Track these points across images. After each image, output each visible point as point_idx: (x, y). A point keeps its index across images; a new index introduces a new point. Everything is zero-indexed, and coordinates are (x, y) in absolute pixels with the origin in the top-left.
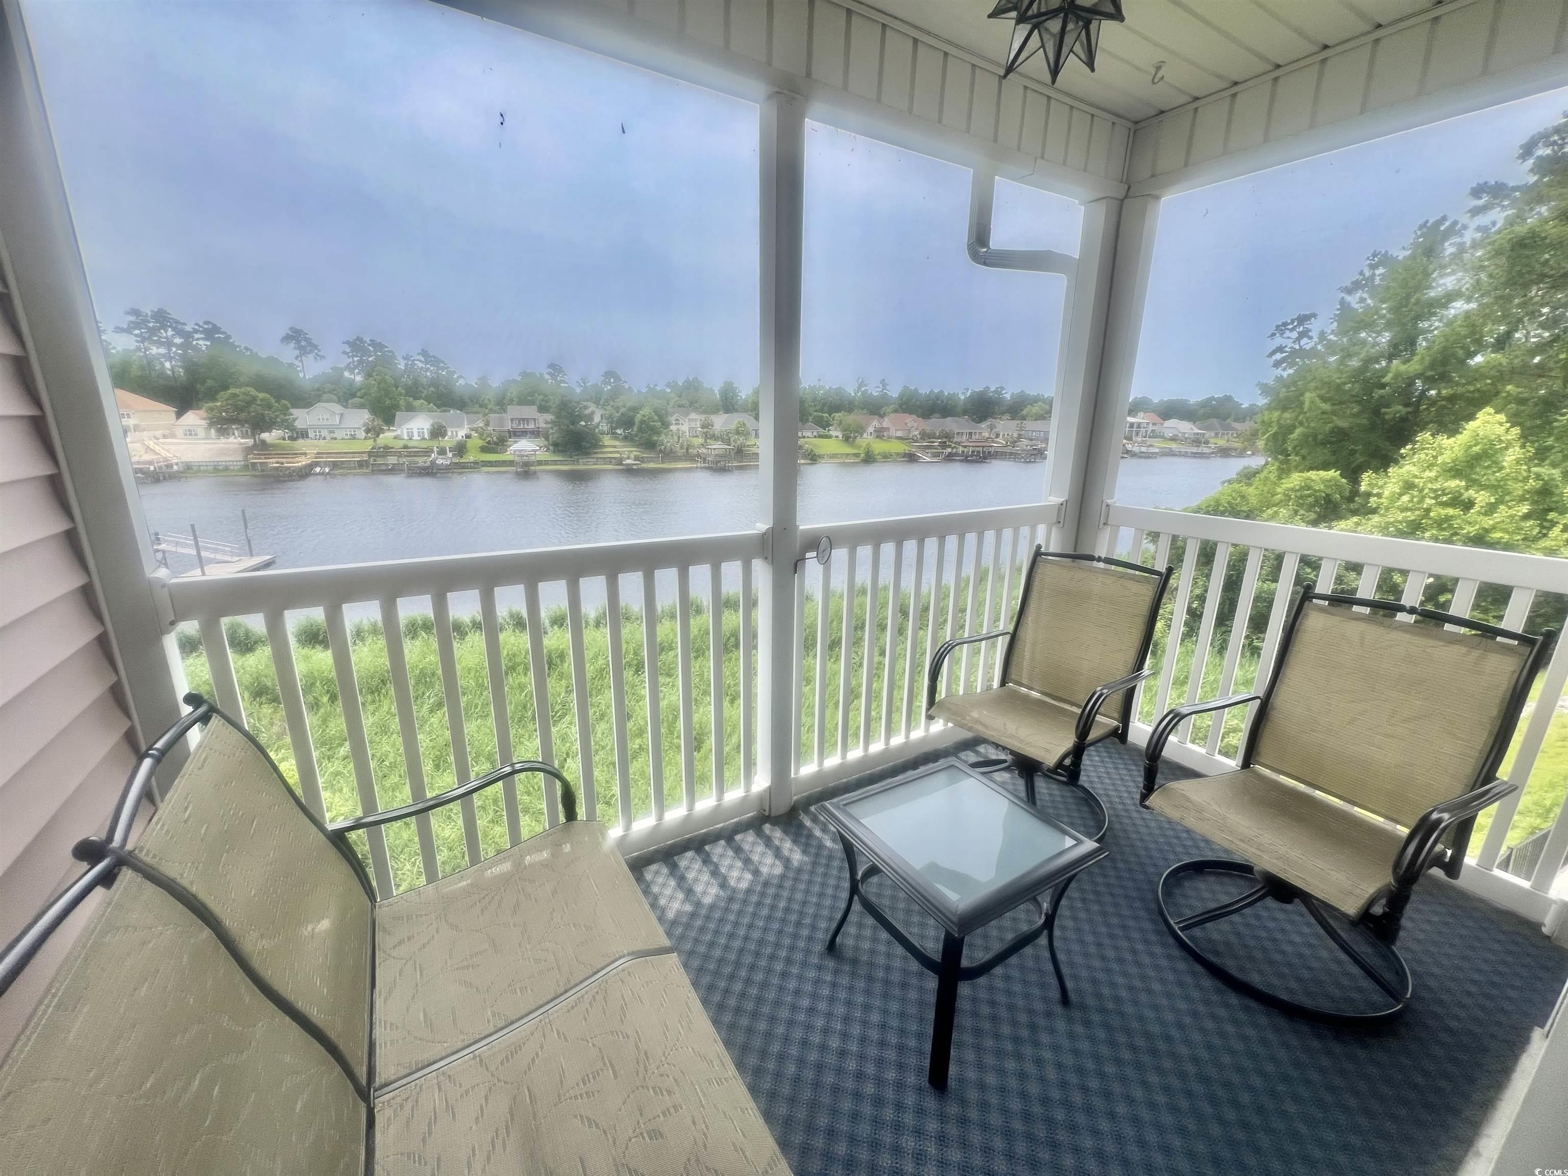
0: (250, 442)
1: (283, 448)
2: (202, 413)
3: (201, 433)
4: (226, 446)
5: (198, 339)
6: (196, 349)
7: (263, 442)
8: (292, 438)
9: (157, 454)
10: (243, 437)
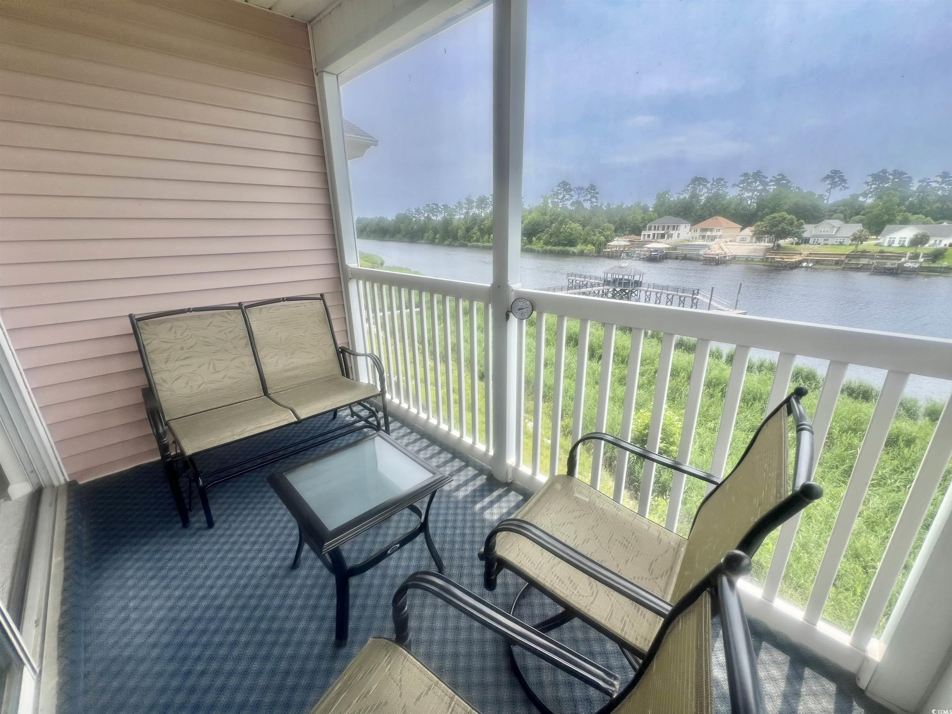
0: (771, 245)
1: (790, 249)
2: (753, 228)
3: (748, 239)
4: (757, 247)
5: (771, 185)
6: (768, 191)
7: (779, 246)
8: (797, 244)
9: (723, 250)
10: (768, 242)
